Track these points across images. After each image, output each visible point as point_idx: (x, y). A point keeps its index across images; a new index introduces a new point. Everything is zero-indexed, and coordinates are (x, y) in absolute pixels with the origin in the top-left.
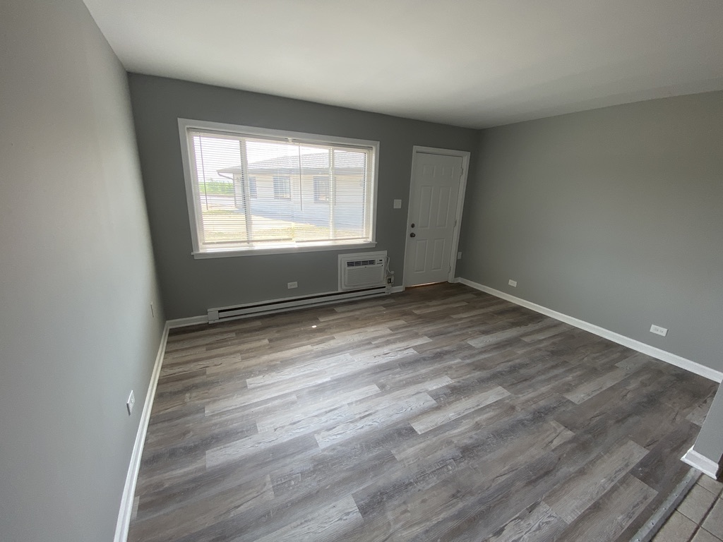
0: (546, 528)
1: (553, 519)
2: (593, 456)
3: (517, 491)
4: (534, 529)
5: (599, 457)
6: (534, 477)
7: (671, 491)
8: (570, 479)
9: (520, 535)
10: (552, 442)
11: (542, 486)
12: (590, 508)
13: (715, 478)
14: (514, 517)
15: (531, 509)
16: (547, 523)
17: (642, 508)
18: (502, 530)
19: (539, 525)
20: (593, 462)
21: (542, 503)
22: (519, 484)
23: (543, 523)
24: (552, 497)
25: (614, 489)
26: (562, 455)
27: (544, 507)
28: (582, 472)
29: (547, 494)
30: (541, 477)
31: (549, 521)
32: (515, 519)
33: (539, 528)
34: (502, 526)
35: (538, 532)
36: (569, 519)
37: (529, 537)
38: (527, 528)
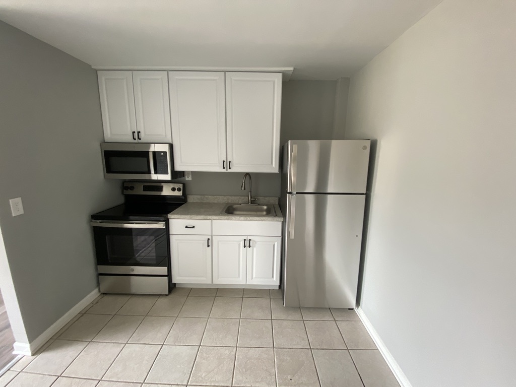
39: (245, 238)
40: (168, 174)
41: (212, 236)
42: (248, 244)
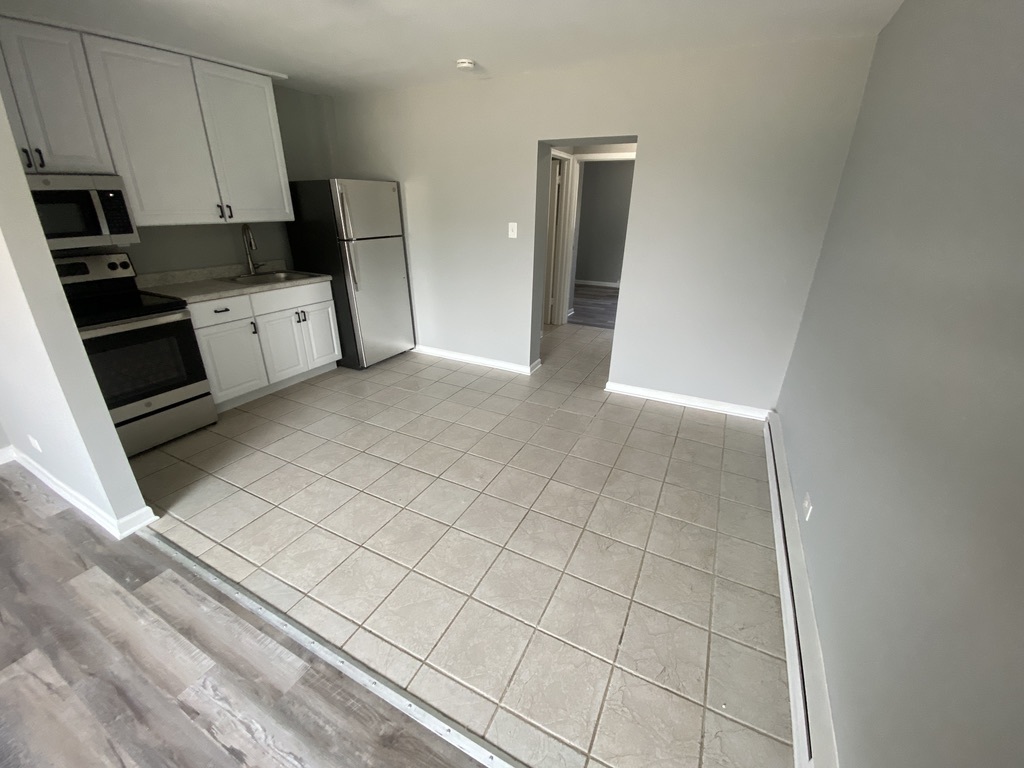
0: (224, 691)
1: (208, 683)
2: (91, 629)
3: (158, 737)
4: (228, 707)
5: (96, 623)
6: (129, 712)
7: (170, 558)
8: (135, 660)
9: (238, 723)
10: (49, 686)
11: (146, 698)
12: (189, 639)
13: (158, 517)
14: (209, 736)
15: (193, 713)
16: (215, 689)
17: (191, 587)
18: (232, 751)
19: (221, 699)
20: (105, 631)
21: (181, 697)
22: (143, 733)
23: (217, 695)
24: (167, 685)
25: (157, 610)
26: (83, 671)
27: (189, 696)
28: (123, 646)
29: (164, 692)
30: (130, 703)
31: (212, 687)
32: (212, 734)
33: (225, 699)
34: (227, 752)
35: (232, 701)
36: (208, 662)
37: (240, 711)
38: (225, 716)
39: (295, 310)
40: (132, 232)
41: (255, 317)
42: (302, 317)
